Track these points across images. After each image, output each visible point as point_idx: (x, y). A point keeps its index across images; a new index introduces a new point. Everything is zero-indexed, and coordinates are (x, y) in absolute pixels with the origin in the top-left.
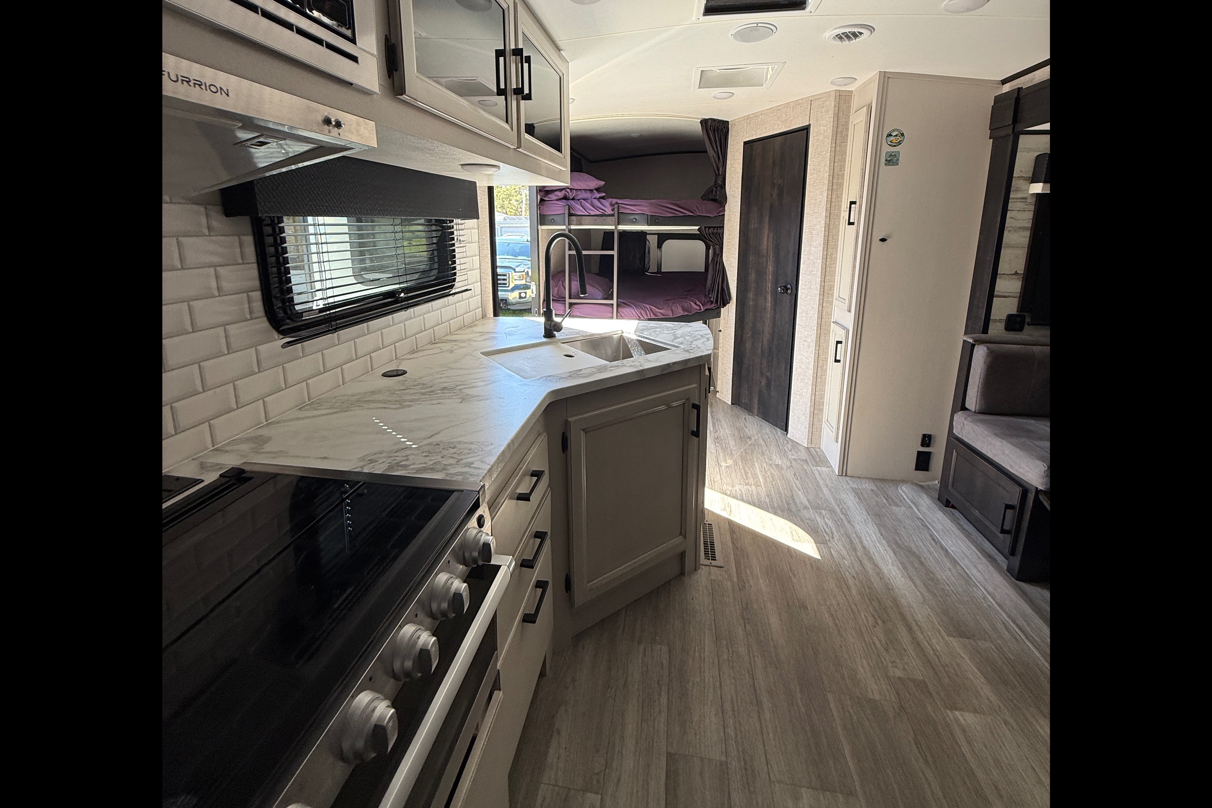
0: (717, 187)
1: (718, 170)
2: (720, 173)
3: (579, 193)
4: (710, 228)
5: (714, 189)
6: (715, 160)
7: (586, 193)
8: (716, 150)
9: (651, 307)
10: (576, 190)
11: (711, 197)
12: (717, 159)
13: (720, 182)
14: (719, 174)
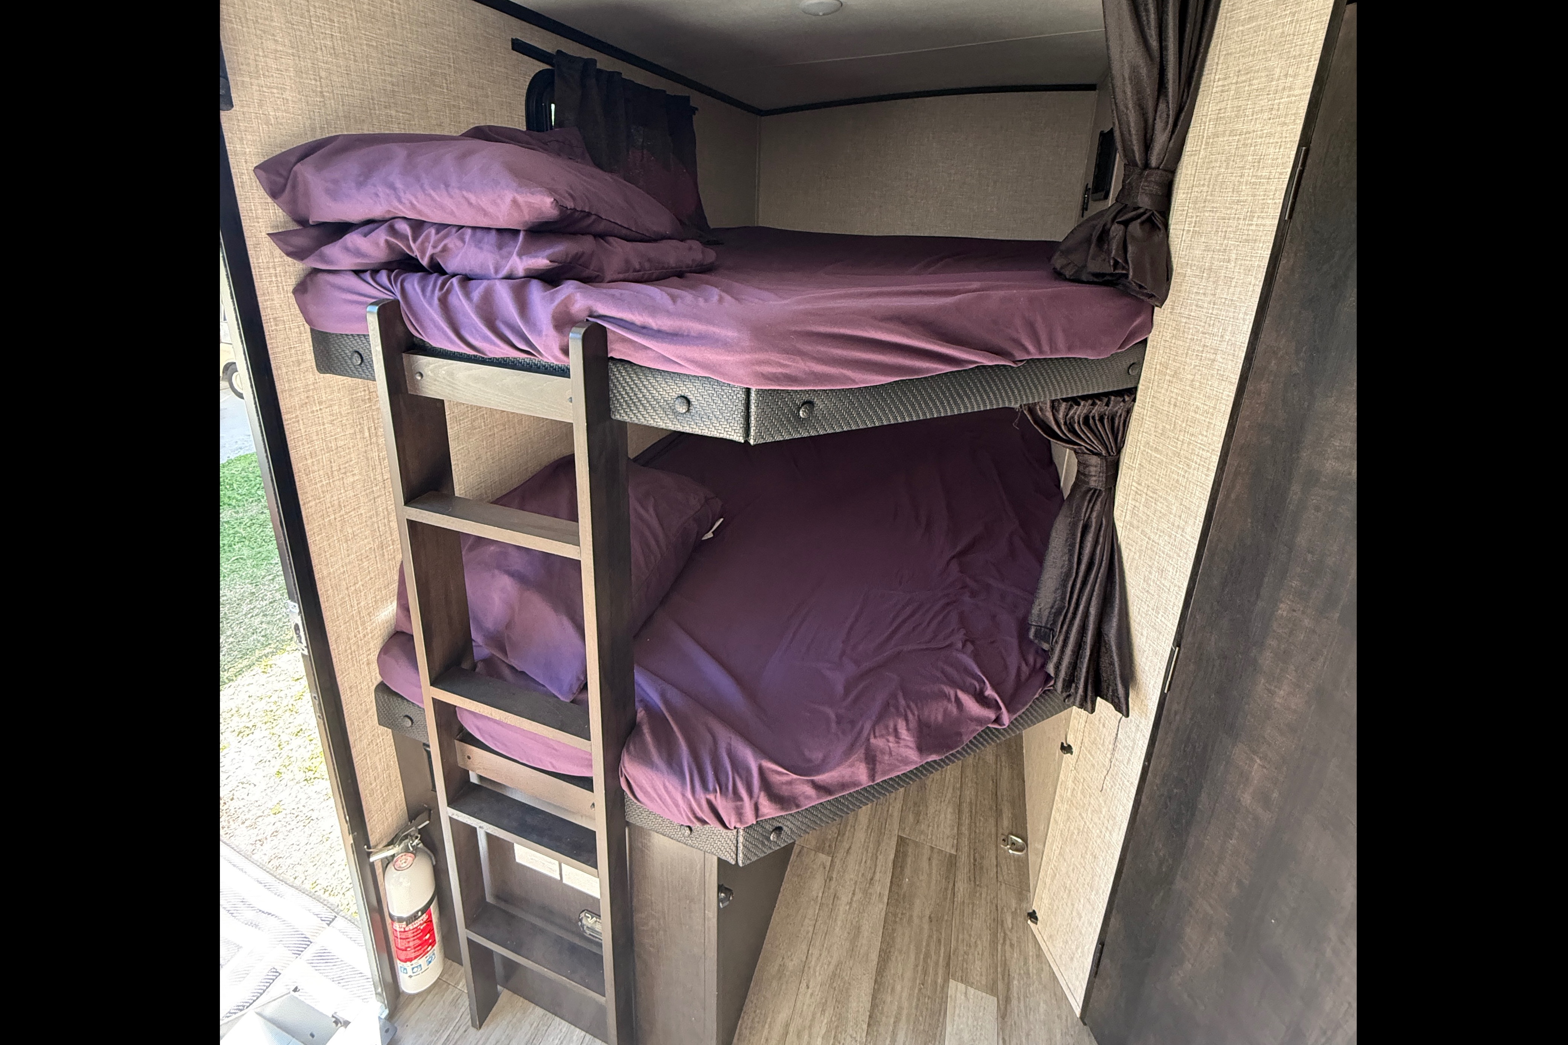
0: (1126, 223)
1: (1147, 146)
2: (1154, 162)
3: (452, 242)
4: (1075, 401)
5: (1116, 231)
6: (1139, 91)
7: (478, 244)
8: (1154, 43)
9: (768, 765)
10: (441, 227)
11: (1094, 266)
12: (1149, 90)
13: (1144, 201)
14: (1147, 165)
